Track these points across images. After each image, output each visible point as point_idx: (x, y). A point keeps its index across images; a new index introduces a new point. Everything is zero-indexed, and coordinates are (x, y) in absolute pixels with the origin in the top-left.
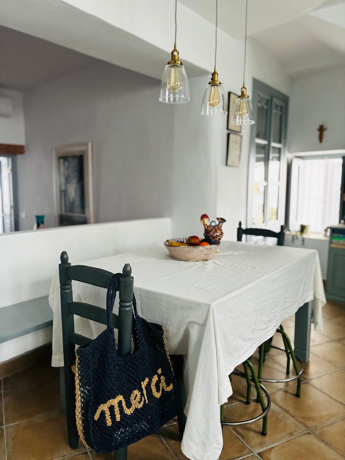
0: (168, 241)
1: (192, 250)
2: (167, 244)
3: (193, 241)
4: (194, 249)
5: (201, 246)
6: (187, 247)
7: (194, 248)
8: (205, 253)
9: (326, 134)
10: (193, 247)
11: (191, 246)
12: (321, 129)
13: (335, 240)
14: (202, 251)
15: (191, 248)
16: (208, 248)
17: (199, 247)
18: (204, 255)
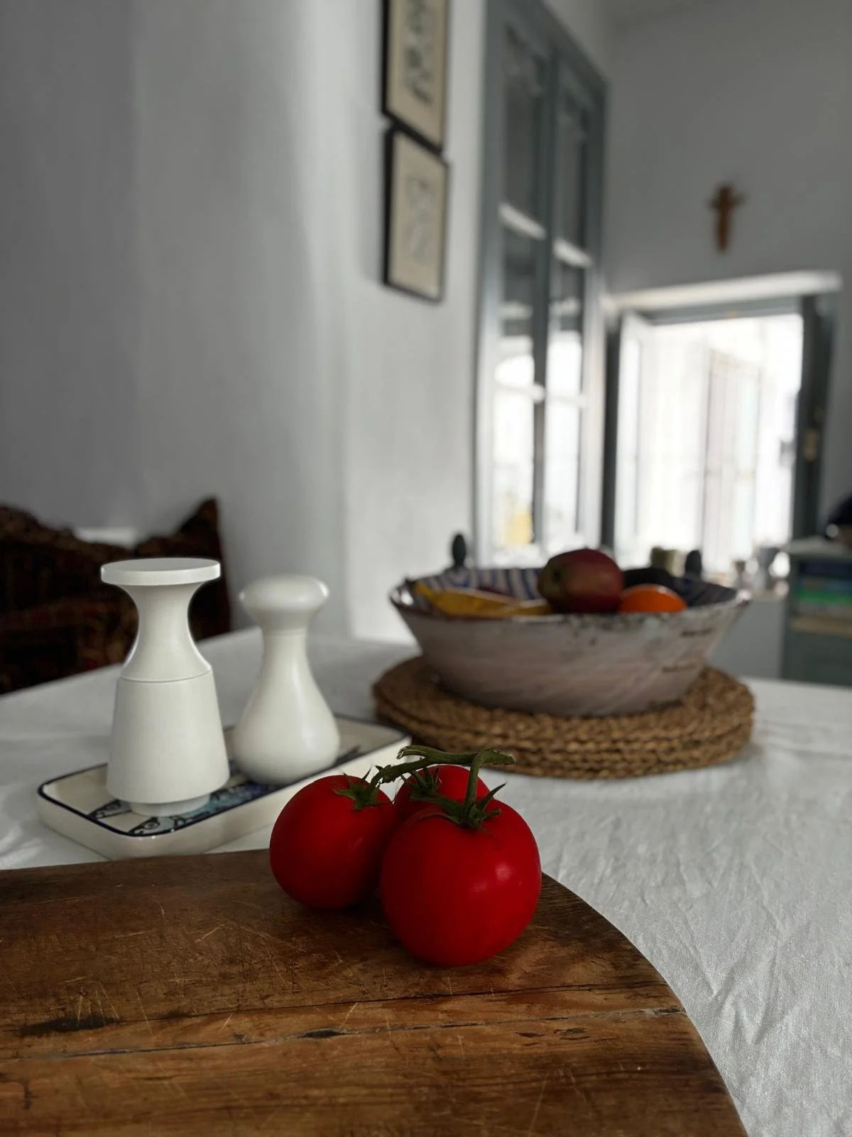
0: (410, 585)
1: (593, 642)
2: (407, 599)
3: (581, 583)
4: (604, 638)
5: (658, 616)
6: (560, 623)
7: (606, 628)
8: (669, 663)
9: (742, 219)
10: (603, 620)
11: (588, 618)
12: (725, 202)
13: (808, 603)
14: (657, 643)
15: (584, 626)
16: (698, 627)
17: (641, 621)
18: (666, 670)
